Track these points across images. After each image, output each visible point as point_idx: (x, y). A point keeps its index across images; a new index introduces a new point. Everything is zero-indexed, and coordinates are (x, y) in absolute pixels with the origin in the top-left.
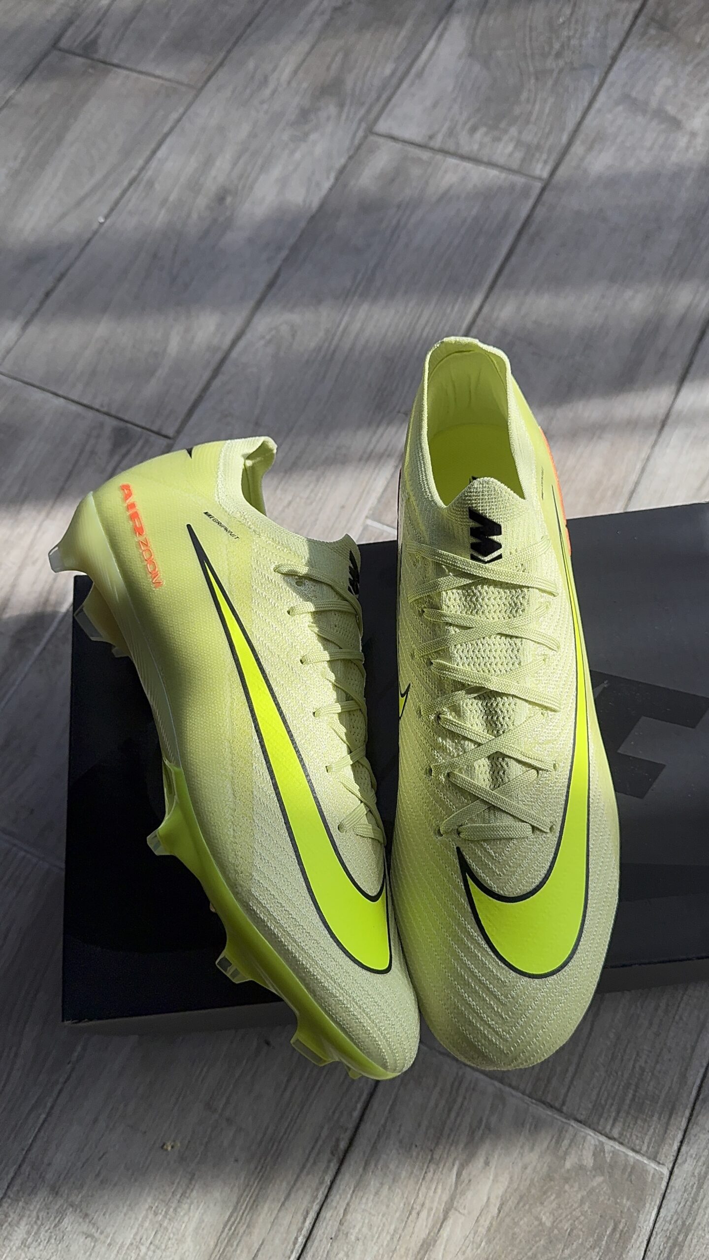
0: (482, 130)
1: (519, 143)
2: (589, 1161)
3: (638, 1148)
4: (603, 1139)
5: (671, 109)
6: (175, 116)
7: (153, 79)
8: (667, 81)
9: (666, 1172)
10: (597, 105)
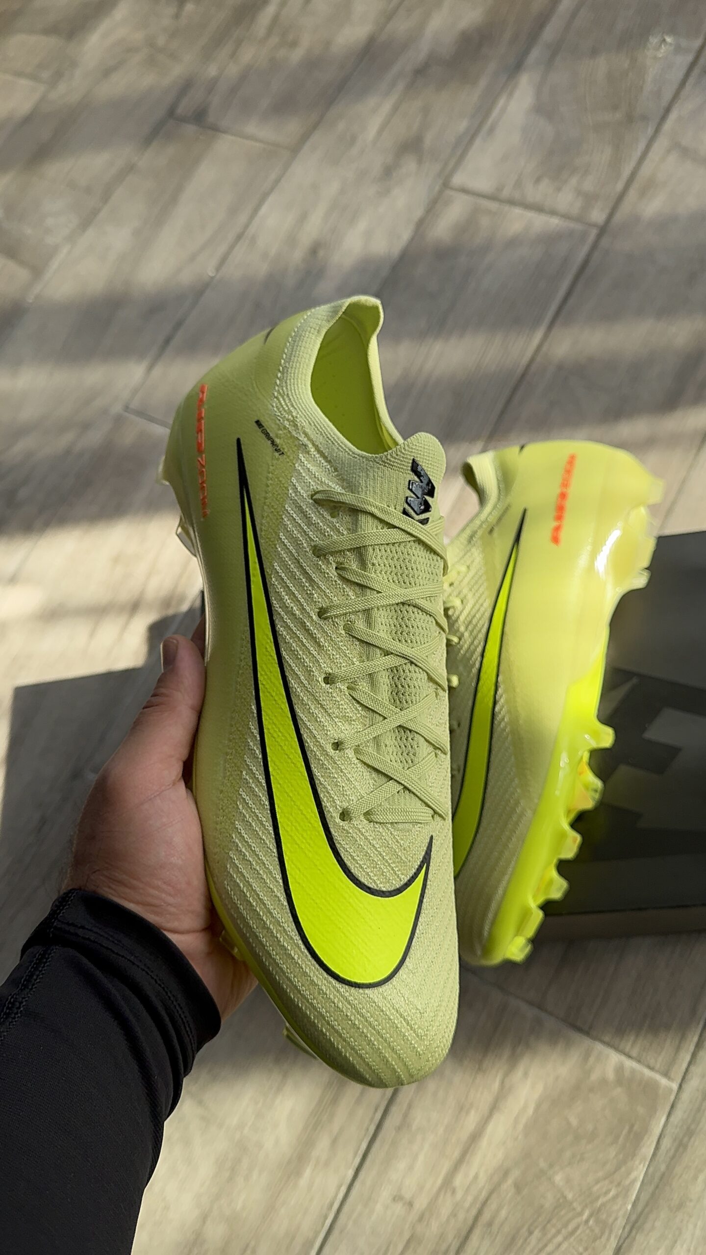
1: (579, 192)
2: (611, 1075)
3: (652, 1065)
4: (623, 1058)
9: (675, 1086)
10: (651, 155)
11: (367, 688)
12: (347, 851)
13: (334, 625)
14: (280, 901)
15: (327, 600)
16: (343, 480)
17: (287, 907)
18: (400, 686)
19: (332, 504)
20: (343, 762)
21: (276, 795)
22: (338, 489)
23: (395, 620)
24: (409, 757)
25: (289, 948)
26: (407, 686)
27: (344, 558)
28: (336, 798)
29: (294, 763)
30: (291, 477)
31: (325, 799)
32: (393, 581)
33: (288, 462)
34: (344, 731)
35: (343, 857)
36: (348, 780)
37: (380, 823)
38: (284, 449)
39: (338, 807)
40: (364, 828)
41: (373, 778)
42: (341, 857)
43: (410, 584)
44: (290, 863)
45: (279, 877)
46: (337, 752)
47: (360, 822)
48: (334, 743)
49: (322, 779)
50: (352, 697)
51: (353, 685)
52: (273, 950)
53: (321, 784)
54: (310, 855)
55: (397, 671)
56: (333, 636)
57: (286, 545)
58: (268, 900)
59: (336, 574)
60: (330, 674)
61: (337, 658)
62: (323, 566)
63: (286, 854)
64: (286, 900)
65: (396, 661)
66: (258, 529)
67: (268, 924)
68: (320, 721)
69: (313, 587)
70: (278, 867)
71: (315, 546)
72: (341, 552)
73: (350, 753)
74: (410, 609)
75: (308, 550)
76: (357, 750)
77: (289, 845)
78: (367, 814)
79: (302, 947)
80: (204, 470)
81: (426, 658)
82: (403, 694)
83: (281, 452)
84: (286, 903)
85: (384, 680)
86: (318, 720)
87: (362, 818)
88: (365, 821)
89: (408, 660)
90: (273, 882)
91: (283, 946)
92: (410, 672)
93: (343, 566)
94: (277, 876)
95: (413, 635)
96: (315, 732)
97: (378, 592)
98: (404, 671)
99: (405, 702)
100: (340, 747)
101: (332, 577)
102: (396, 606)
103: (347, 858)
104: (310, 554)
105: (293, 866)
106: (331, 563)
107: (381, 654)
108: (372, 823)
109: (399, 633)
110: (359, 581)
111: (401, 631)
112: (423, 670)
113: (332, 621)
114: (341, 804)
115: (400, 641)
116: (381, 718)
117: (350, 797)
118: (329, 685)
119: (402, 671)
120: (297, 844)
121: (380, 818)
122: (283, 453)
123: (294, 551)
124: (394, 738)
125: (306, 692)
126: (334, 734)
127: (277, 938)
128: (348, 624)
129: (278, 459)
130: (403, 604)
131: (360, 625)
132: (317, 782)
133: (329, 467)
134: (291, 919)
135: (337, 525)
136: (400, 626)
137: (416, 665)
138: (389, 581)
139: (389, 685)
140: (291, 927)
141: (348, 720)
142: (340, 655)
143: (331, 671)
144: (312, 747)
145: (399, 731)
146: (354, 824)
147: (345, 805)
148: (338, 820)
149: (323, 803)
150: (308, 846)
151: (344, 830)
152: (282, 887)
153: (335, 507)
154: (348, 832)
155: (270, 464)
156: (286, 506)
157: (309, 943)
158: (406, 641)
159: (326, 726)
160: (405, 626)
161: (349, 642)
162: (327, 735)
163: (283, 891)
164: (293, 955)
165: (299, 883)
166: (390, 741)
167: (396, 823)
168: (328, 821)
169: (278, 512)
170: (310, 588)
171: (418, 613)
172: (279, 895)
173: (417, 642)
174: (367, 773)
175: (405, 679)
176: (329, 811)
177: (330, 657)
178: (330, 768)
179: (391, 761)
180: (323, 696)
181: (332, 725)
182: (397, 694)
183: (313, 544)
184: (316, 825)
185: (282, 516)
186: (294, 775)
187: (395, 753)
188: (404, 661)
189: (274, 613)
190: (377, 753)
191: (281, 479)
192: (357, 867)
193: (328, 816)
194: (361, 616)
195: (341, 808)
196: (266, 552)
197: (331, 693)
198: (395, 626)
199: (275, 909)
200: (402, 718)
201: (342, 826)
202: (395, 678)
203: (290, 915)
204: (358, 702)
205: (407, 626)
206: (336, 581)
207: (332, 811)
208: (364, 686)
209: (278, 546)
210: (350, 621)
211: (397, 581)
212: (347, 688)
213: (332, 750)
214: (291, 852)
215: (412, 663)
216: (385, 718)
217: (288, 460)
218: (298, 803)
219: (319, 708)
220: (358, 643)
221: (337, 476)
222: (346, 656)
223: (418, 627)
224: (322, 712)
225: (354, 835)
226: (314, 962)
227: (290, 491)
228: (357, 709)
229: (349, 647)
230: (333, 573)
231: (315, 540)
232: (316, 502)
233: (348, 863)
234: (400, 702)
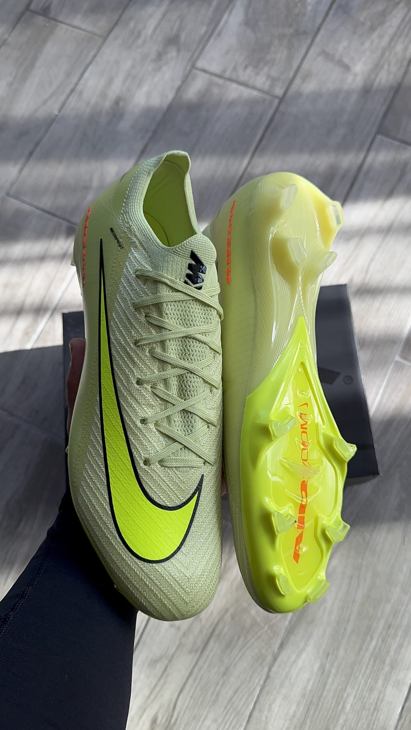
0: (250, 69)
1: (268, 77)
5: (346, 60)
6: (92, 54)
7: (80, 32)
8: (345, 43)
10: (309, 56)
11: (163, 388)
12: (147, 483)
13: (143, 350)
14: (107, 511)
15: (139, 336)
16: (152, 263)
17: (111, 515)
18: (184, 386)
19: (145, 278)
20: (146, 431)
21: (108, 450)
22: (150, 269)
23: (181, 347)
24: (189, 427)
25: (111, 538)
26: (188, 386)
27: (150, 310)
28: (141, 452)
29: (118, 431)
30: (126, 262)
31: (135, 453)
32: (180, 324)
33: (125, 253)
34: (148, 413)
35: (144, 486)
36: (150, 441)
37: (169, 467)
38: (123, 245)
39: (142, 457)
40: (157, 470)
41: (166, 441)
42: (143, 487)
43: (190, 325)
44: (114, 489)
45: (107, 497)
46: (143, 425)
47: (156, 467)
48: (141, 420)
49: (133, 441)
50: (153, 392)
51: (154, 386)
52: (102, 539)
53: (133, 443)
54: (125, 485)
55: (182, 377)
56: (142, 357)
57: (119, 303)
58: (100, 510)
59: (145, 320)
60: (140, 379)
61: (144, 370)
62: (138, 315)
63: (111, 484)
64: (110, 510)
65: (183, 372)
66: (106, 293)
67: (100, 524)
68: (133, 407)
69: (132, 327)
70: (107, 491)
71: (134, 303)
72: (148, 306)
73: (152, 426)
74: (191, 340)
75: (130, 305)
76: (156, 424)
77: (113, 479)
78: (161, 462)
79: (118, 538)
80: (85, 258)
81: (201, 370)
82: (185, 391)
83: (121, 247)
84: (110, 512)
85: (174, 383)
86: (132, 406)
87: (157, 464)
88: (159, 465)
89: (189, 370)
90: (103, 500)
91: (107, 537)
92: (190, 377)
93: (149, 315)
94: (106, 497)
95: (192, 355)
96: (130, 413)
97: (170, 330)
98: (186, 377)
99: (187, 396)
100: (145, 422)
101: (142, 322)
102: (182, 339)
103: (147, 487)
104: (131, 308)
105: (115, 491)
106: (142, 313)
107: (172, 368)
108: (163, 467)
109: (184, 354)
110: (158, 324)
111: (185, 353)
112: (199, 377)
113: (142, 348)
114: (144, 455)
115: (184, 359)
116: (172, 405)
117: (150, 452)
118: (139, 386)
119: (185, 377)
120: (118, 478)
121: (168, 464)
122: (123, 248)
123: (123, 306)
124: (180, 417)
125: (126, 390)
126: (142, 414)
127: (104, 532)
128: (152, 350)
129: (120, 251)
130: (186, 337)
131: (158, 350)
132: (130, 442)
133: (146, 255)
134: (112, 522)
135: (146, 290)
136: (185, 350)
137: (194, 374)
138: (177, 324)
139: (178, 386)
140: (112, 527)
141: (151, 406)
142: (146, 368)
143: (141, 377)
144: (128, 422)
145: (183, 413)
146: (151, 468)
147: (147, 456)
148: (142, 465)
149: (134, 455)
150: (124, 480)
151: (146, 471)
152: (109, 503)
153: (146, 279)
154: (148, 472)
155: (116, 254)
156: (122, 279)
157: (122, 535)
158: (188, 359)
159: (137, 410)
160: (187, 350)
161: (152, 360)
162: (137, 414)
163: (109, 505)
164: (112, 542)
165: (118, 501)
166: (177, 418)
167: (179, 467)
168: (136, 466)
169: (117, 283)
170: (130, 328)
171: (196, 343)
172: (106, 507)
173: (195, 360)
174: (161, 438)
175: (187, 382)
176: (137, 459)
177: (140, 369)
178: (138, 434)
179: (177, 430)
180: (135, 392)
181: (141, 409)
182: (182, 391)
183: (133, 301)
184: (129, 468)
185: (119, 285)
186: (118, 438)
187: (180, 426)
188: (186, 372)
189: (111, 343)
190: (169, 426)
191: (120, 263)
192: (153, 493)
193: (136, 463)
194: (159, 345)
195: (144, 458)
196: (110, 306)
197: (140, 390)
198: (181, 350)
199: (103, 516)
200: (185, 405)
201: (145, 469)
202: (181, 381)
203: (112, 519)
204: (157, 396)
205: (188, 350)
206: (145, 324)
207: (139, 460)
208: (161, 386)
209: (115, 303)
210: (153, 348)
211: (182, 324)
212: (151, 387)
213: (140, 424)
214: (114, 483)
215: (191, 373)
216: (174, 405)
217: (125, 251)
218: (119, 454)
219: (133, 399)
220: (157, 361)
221: (150, 260)
222: (150, 368)
223: (196, 351)
224: (134, 402)
225: (152, 474)
226: (124, 547)
227: (125, 270)
228: (157, 400)
229: (152, 363)
230: (143, 319)
231: (134, 299)
232: (137, 276)
233: (148, 490)
234: (184, 395)
